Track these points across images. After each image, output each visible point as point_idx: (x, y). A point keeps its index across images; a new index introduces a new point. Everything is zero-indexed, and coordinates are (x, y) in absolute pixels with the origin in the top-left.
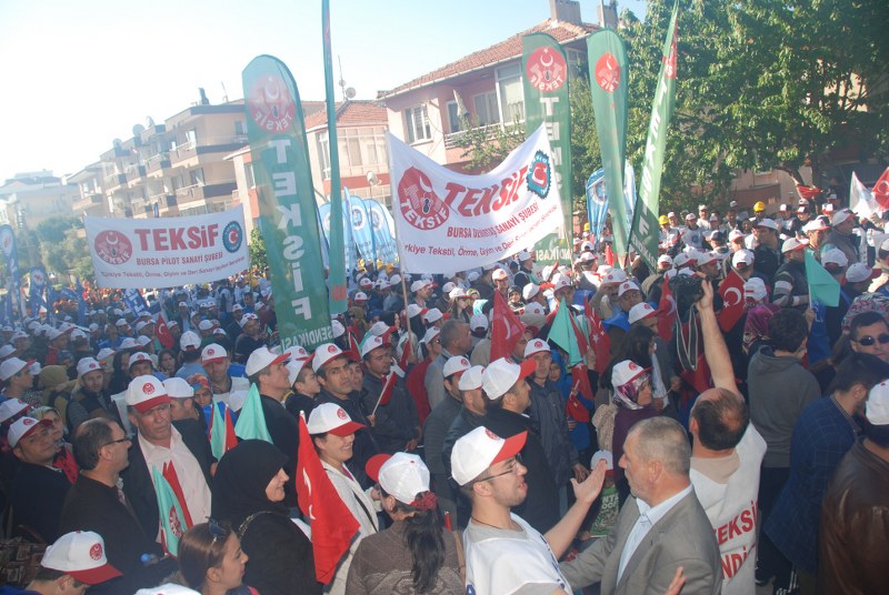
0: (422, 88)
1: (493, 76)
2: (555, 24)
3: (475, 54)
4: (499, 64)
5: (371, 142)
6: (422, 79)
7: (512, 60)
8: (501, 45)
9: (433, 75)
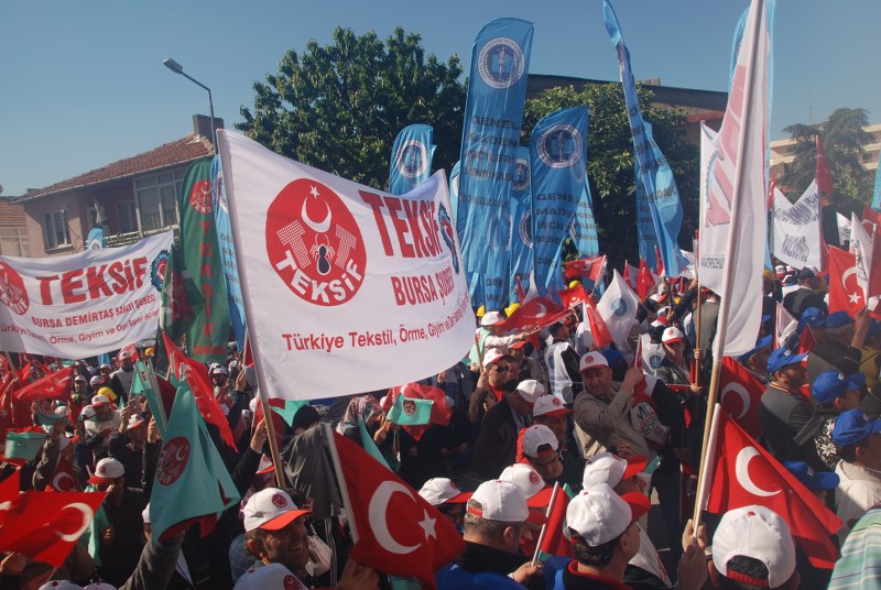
0: (61, 193)
1: (132, 185)
2: (198, 139)
3: (121, 162)
4: (136, 175)
5: (16, 243)
6: (64, 184)
7: (149, 172)
8: (147, 155)
9: (75, 180)
